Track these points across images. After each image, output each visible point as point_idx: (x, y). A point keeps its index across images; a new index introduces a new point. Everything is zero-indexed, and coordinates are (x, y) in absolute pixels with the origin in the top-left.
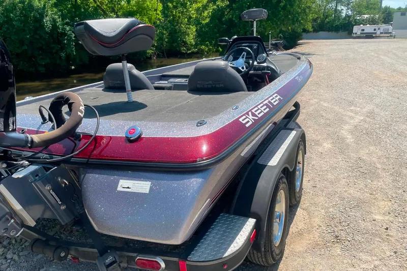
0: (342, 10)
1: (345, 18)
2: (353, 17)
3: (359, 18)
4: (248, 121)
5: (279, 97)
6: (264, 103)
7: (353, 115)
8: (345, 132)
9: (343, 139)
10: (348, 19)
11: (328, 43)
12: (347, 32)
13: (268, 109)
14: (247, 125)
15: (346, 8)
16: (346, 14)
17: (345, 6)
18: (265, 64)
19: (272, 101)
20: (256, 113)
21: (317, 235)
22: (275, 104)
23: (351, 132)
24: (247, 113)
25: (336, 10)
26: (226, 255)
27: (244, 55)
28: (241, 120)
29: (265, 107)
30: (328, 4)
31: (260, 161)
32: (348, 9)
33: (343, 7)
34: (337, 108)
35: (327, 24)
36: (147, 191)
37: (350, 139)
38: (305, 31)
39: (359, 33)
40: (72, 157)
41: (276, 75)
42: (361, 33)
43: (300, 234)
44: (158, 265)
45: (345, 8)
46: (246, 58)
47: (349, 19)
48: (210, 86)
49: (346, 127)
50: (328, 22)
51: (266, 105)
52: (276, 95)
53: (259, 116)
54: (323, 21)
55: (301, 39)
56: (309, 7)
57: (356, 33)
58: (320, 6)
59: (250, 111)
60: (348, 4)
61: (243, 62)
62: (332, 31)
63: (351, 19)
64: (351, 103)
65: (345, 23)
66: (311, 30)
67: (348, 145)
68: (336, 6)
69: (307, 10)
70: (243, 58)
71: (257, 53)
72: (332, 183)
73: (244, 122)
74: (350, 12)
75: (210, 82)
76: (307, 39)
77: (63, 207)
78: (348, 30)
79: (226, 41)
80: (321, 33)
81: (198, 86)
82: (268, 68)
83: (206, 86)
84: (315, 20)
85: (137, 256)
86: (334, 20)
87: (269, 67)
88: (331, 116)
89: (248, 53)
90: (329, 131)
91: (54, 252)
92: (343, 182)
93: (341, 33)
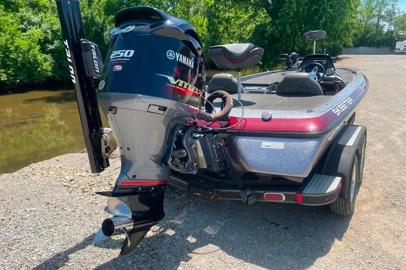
0: (384, 25)
1: (387, 34)
2: (396, 33)
3: (402, 34)
4: (337, 112)
5: (351, 100)
6: (344, 102)
7: (401, 124)
8: (394, 136)
9: (393, 143)
10: (390, 34)
11: (370, 59)
12: (389, 48)
13: (346, 107)
14: (338, 115)
15: (389, 24)
16: (388, 30)
17: (387, 21)
18: (333, 76)
19: (348, 102)
20: (341, 108)
21: (378, 203)
22: (350, 104)
23: (400, 137)
24: (335, 107)
25: (377, 25)
26: (327, 191)
27: (316, 69)
28: (333, 111)
29: (345, 105)
30: (370, 19)
31: (340, 142)
32: (391, 24)
33: (385, 23)
34: (385, 118)
35: (367, 39)
36: (282, 148)
37: (399, 142)
38: (345, 46)
39: (402, 49)
40: (228, 129)
41: (343, 85)
42: (404, 49)
43: (365, 201)
44: (281, 197)
45: (387, 24)
46: (318, 71)
47: (392, 35)
48: (296, 91)
49: (396, 133)
50: (369, 38)
51: (345, 103)
52: (349, 98)
53: (343, 110)
54: (364, 36)
55: (341, 54)
56: (352, 24)
57: (399, 49)
58: (361, 21)
59: (337, 106)
60: (391, 20)
61: (315, 74)
62: (373, 46)
63: (393, 35)
64: (398, 114)
65: (388, 39)
66: (351, 44)
67: (398, 147)
68: (378, 21)
69: (350, 27)
70: (315, 71)
71: (326, 67)
72: (387, 172)
73: (335, 112)
74: (393, 28)
75: (296, 88)
76: (346, 54)
77: (218, 160)
78: (390, 46)
79: (286, 57)
80: (362, 48)
81: (286, 91)
82: (335, 79)
83: (292, 91)
84: (355, 35)
85: (265, 193)
86: (376, 35)
87: (337, 78)
88: (381, 124)
89: (319, 67)
90: (380, 135)
91: (206, 190)
92: (395, 172)
93: (382, 49)
